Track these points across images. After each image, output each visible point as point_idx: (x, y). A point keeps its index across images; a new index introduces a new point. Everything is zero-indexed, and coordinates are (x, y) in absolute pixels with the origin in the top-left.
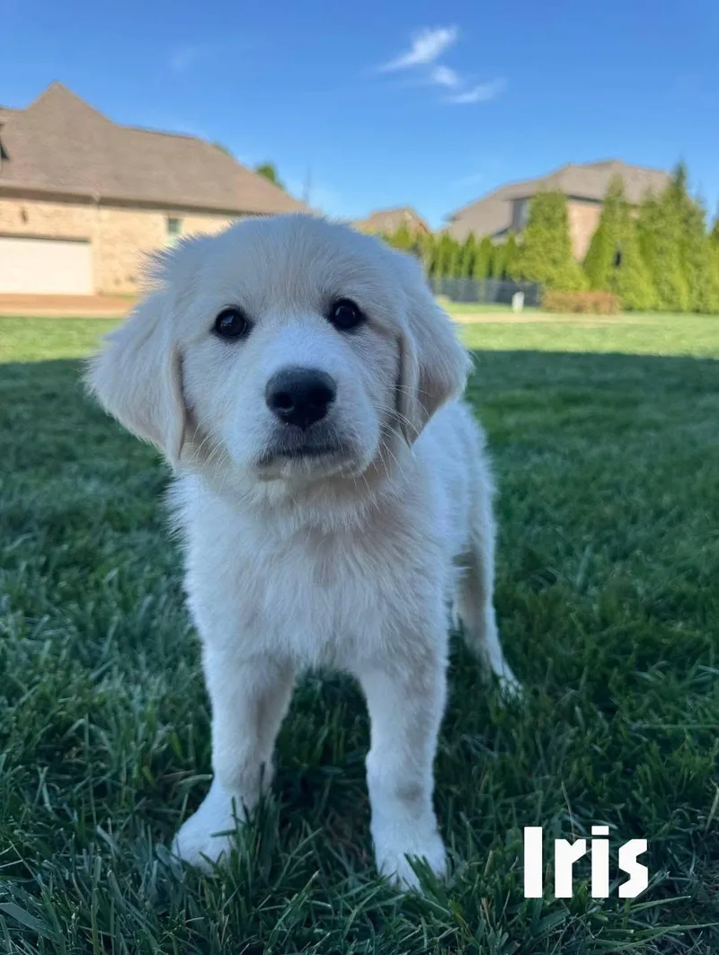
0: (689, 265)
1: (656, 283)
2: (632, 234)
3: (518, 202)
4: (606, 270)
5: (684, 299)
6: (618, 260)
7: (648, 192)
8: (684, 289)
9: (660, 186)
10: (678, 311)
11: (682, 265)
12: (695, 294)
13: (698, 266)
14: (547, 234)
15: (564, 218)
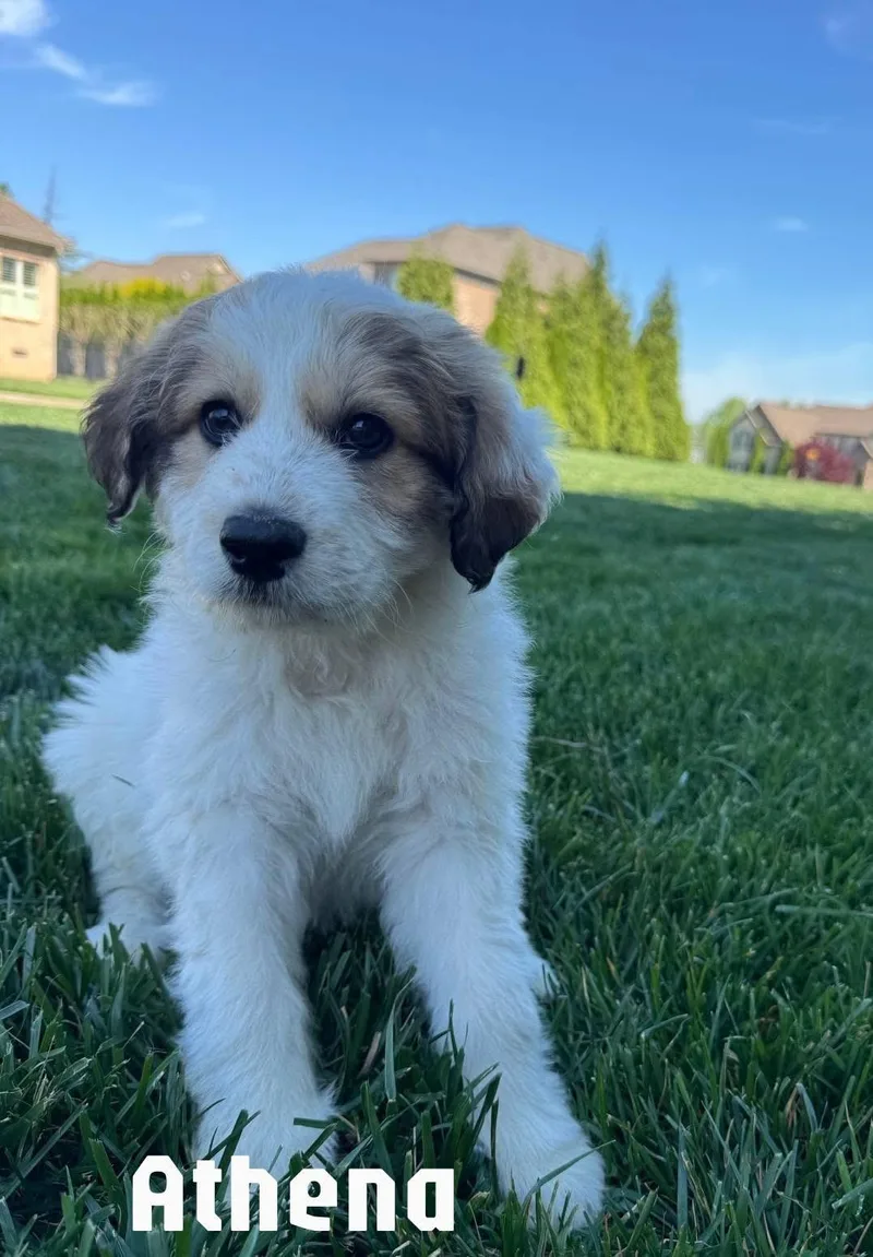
0: (609, 386)
1: (568, 406)
2: (539, 334)
3: (382, 268)
5: (603, 433)
6: (520, 369)
7: (560, 278)
8: (603, 418)
9: (575, 275)
10: (595, 448)
11: (601, 384)
12: (616, 426)
13: (620, 388)
15: (449, 299)
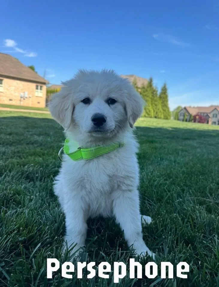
0: (154, 105)
5: (152, 114)
7: (143, 84)
8: (152, 111)
9: (146, 83)
10: (151, 117)
11: (152, 104)
12: (155, 113)
13: (156, 105)
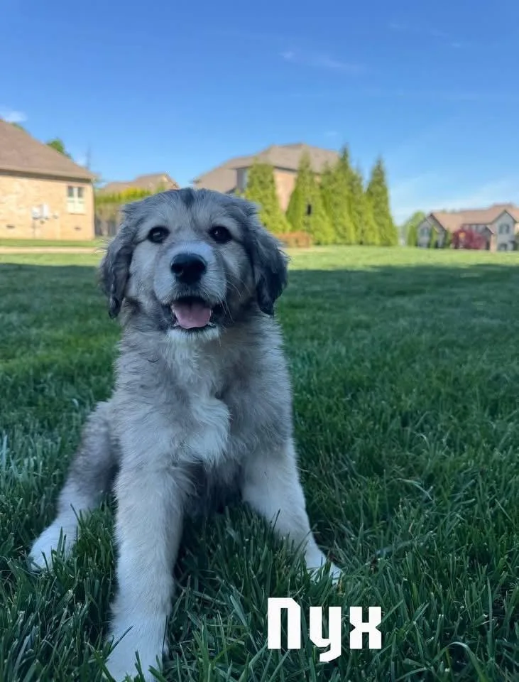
0: (354, 213)
1: (334, 225)
2: (318, 193)
3: (240, 171)
4: (302, 217)
5: (353, 236)
6: (309, 211)
7: (326, 163)
8: (352, 229)
9: (334, 161)
10: (349, 244)
11: (350, 212)
12: (359, 231)
13: (360, 213)
14: (262, 193)
15: (272, 181)
